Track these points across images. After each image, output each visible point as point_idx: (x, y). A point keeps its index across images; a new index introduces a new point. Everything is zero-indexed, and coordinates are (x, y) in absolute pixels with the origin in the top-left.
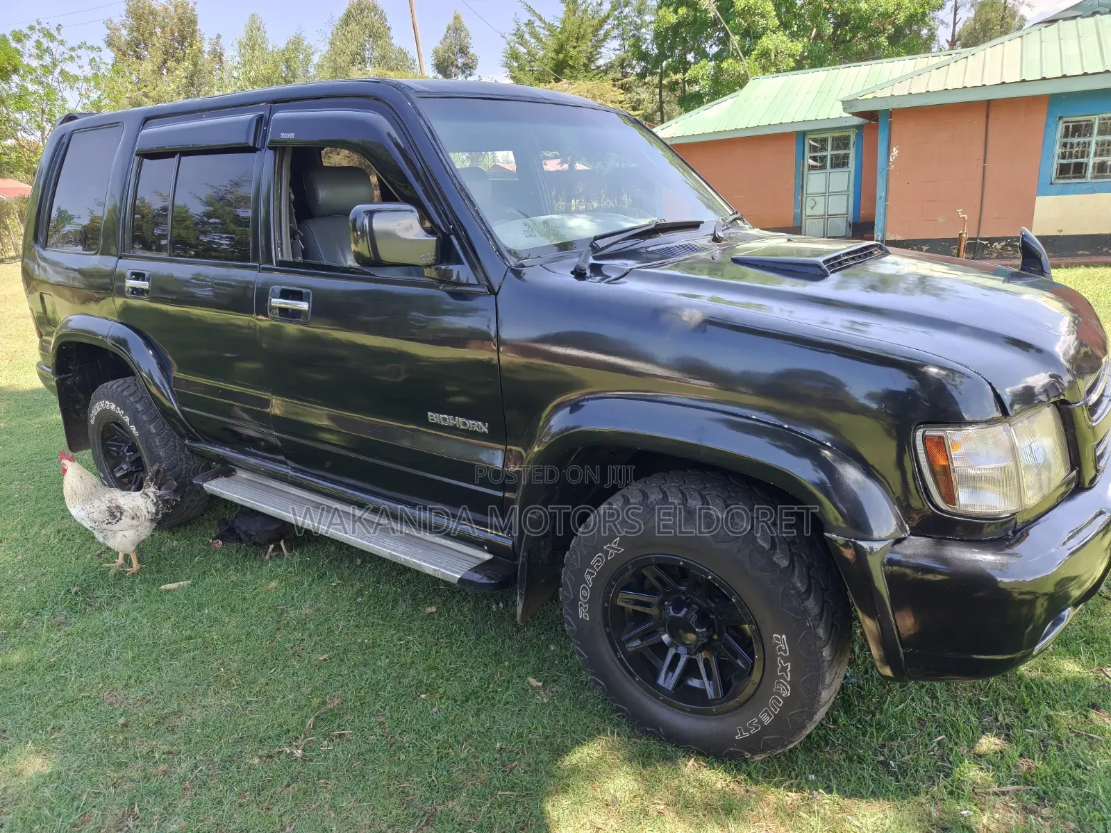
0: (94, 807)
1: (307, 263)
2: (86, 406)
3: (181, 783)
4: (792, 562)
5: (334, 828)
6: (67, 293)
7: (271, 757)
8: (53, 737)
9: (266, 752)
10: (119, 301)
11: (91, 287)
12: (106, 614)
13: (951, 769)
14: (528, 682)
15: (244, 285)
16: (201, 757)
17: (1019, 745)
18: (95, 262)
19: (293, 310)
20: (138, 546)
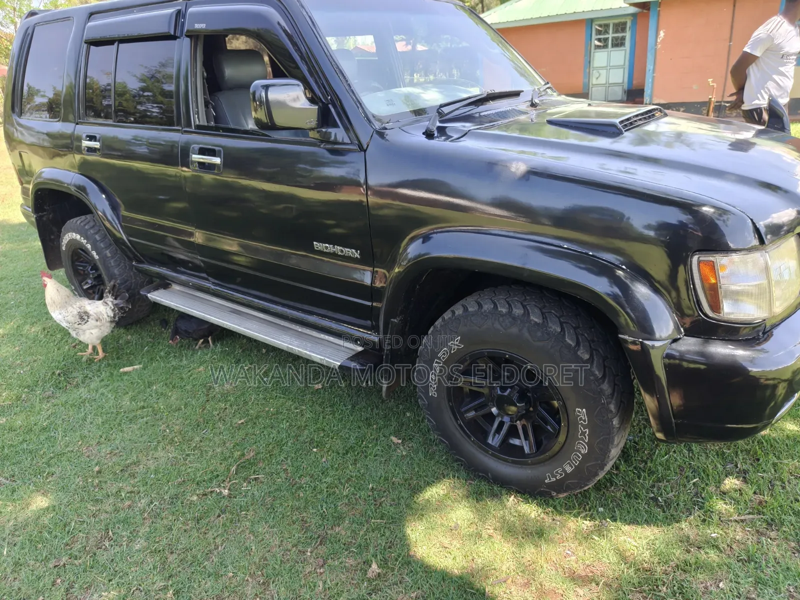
0: (80, 531)
1: (218, 126)
2: (59, 237)
3: (141, 514)
4: (591, 355)
5: (253, 548)
6: (41, 151)
7: (206, 495)
8: (48, 480)
9: (202, 491)
10: (78, 157)
11: (56, 146)
12: (82, 390)
13: (703, 503)
14: (391, 440)
15: (170, 144)
16: (155, 496)
17: (753, 485)
18: (58, 127)
19: (208, 163)
20: (102, 340)
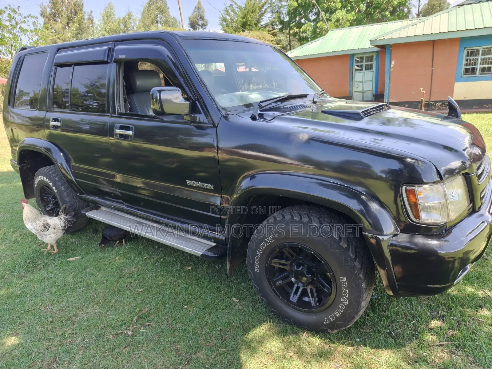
0: (38, 358)
1: (132, 113)
2: (33, 179)
3: (77, 347)
4: (348, 245)
5: (146, 366)
6: (24, 128)
7: (118, 335)
8: (19, 327)
9: (115, 332)
10: (47, 131)
11: (34, 125)
12: (43, 272)
13: (418, 335)
14: (232, 300)
15: (103, 124)
16: (86, 335)
17: (448, 324)
18: (36, 113)
19: (125, 135)
20: (57, 241)
